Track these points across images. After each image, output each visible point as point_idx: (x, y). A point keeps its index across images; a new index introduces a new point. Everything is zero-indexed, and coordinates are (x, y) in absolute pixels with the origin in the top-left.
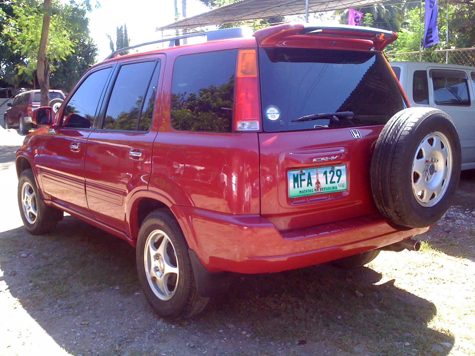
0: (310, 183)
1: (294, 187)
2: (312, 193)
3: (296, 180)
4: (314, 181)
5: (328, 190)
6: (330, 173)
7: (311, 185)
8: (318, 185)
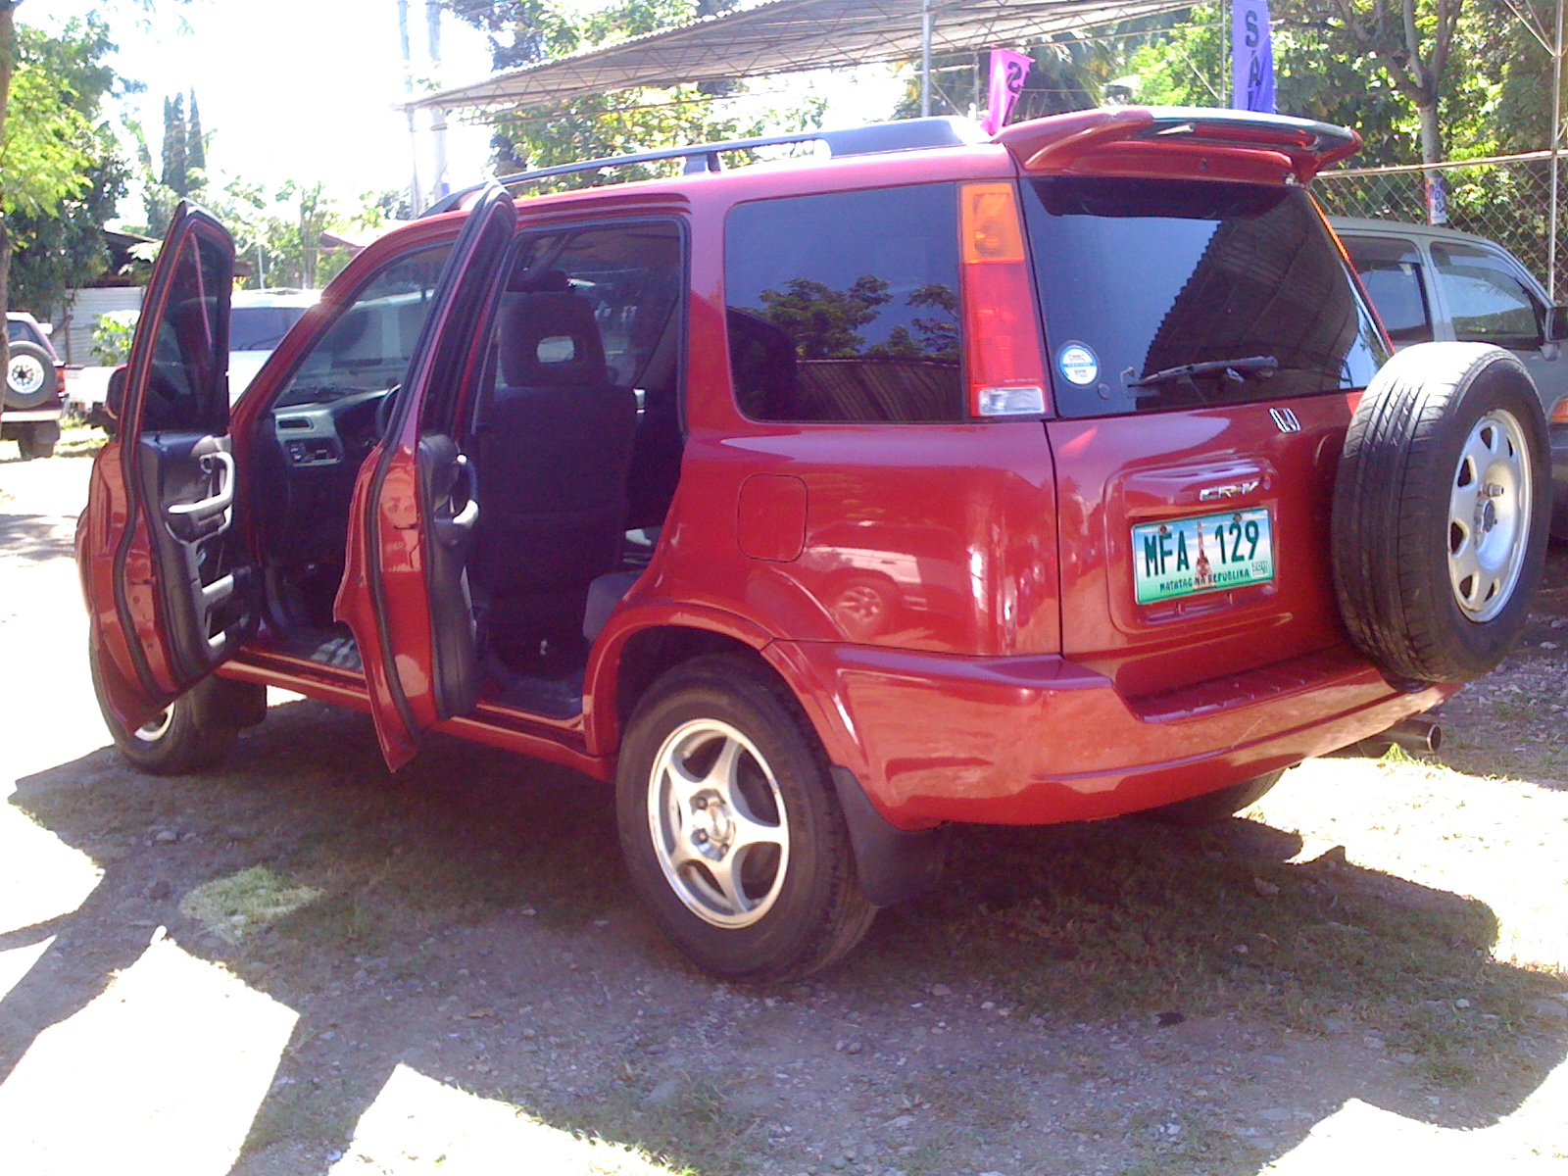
0: (1183, 562)
1: (1148, 574)
2: (1189, 589)
3: (1150, 554)
4: (1193, 557)
5: (1228, 582)
6: (1231, 533)
7: (1187, 567)
8: (1203, 567)
